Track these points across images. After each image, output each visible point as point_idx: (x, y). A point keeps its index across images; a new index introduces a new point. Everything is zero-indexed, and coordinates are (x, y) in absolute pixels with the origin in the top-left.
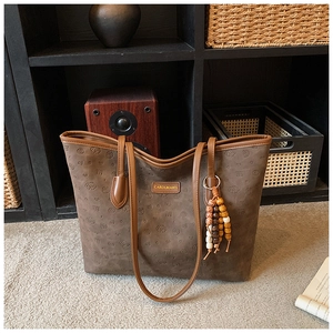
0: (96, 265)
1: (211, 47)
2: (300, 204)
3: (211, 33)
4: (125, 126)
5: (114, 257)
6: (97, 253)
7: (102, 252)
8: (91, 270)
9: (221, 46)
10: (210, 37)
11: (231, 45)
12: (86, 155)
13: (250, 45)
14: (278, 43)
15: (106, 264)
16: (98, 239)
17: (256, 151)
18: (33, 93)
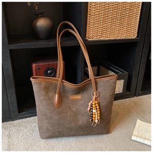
0: (47, 135)
1: (87, 40)
2: (120, 100)
3: (87, 34)
4: (51, 74)
5: (56, 130)
6: (48, 129)
7: (50, 128)
8: (44, 137)
9: (91, 39)
10: (87, 36)
11: (95, 39)
12: (43, 86)
13: (102, 39)
14: (112, 38)
15: (51, 133)
16: (48, 123)
17: (112, 81)
18: (10, 61)
